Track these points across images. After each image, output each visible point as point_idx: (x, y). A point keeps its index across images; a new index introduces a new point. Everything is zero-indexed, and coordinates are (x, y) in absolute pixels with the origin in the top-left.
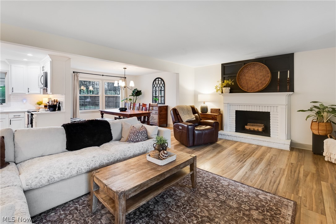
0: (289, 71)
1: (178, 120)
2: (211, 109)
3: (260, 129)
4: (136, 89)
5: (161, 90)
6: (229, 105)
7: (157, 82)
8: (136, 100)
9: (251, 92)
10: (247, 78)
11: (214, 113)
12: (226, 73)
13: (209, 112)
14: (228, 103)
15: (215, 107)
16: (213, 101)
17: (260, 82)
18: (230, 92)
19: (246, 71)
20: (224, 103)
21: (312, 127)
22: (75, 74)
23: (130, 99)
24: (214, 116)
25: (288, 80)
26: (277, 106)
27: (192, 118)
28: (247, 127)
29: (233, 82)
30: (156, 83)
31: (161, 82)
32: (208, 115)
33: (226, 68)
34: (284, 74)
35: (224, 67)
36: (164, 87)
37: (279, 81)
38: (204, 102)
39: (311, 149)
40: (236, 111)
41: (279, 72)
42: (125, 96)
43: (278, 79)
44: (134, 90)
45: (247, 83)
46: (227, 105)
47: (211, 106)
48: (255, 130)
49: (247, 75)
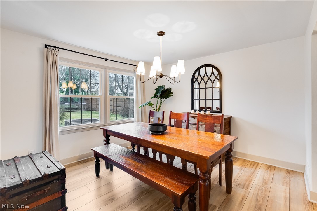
4: (163, 86)
5: (213, 88)
8: (161, 105)
22: (50, 50)
23: (151, 104)
30: (199, 75)
31: (213, 73)
36: (221, 81)
42: (143, 99)
44: (159, 87)
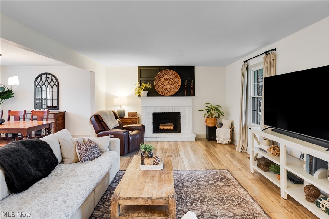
0: (192, 80)
1: (103, 127)
2: (129, 113)
3: (172, 128)
5: (52, 91)
6: (148, 107)
7: (44, 79)
9: (166, 95)
10: (162, 83)
11: (132, 117)
12: (142, 76)
13: (126, 116)
14: (146, 106)
15: (133, 111)
16: (128, 105)
17: (172, 87)
18: (148, 96)
19: (161, 76)
20: (142, 106)
21: (207, 122)
24: (134, 120)
25: (192, 87)
26: (185, 107)
27: (117, 124)
28: (161, 127)
29: (151, 86)
30: (41, 80)
31: (52, 80)
32: (127, 120)
33: (142, 71)
34: (189, 82)
35: (141, 70)
36: (58, 87)
37: (186, 87)
38: (121, 106)
39: (205, 138)
40: (153, 113)
41: (186, 80)
43: (185, 86)
45: (162, 88)
46: (144, 108)
47: (127, 110)
48: (168, 129)
49: (162, 80)
